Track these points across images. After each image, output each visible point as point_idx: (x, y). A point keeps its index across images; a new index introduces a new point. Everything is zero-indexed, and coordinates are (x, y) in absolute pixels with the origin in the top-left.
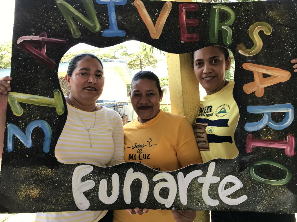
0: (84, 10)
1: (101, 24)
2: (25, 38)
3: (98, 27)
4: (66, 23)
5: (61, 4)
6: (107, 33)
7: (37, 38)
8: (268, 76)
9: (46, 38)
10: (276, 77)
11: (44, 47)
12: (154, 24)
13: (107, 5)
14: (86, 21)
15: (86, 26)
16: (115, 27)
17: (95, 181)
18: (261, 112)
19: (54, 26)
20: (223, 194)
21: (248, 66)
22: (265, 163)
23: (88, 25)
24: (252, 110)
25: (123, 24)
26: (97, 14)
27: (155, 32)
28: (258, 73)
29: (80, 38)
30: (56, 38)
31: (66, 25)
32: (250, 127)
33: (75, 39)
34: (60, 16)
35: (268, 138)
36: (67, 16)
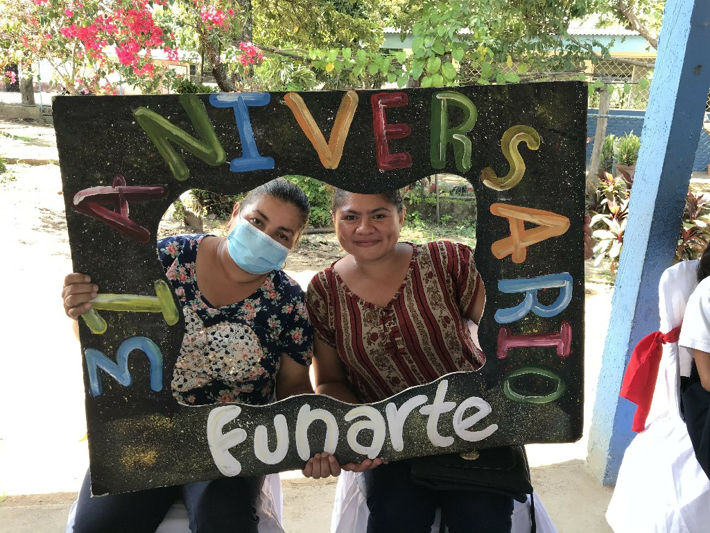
0: (190, 123)
1: (226, 149)
2: (86, 193)
3: (221, 156)
4: (159, 154)
5: (143, 116)
6: (239, 165)
7: (108, 190)
8: (533, 226)
9: (125, 187)
10: (545, 227)
11: (124, 204)
12: (327, 140)
13: (232, 109)
14: (196, 145)
15: (196, 155)
16: (254, 152)
17: (246, 430)
18: (521, 290)
19: (136, 162)
20: (461, 427)
21: (499, 210)
22: (527, 372)
23: (200, 151)
24: (507, 286)
25: (267, 145)
26: (215, 130)
27: (329, 154)
28: (517, 220)
29: (188, 179)
30: (143, 184)
31: (160, 158)
32: (504, 317)
33: (180, 182)
34: (145, 141)
35: (532, 331)
36: (158, 140)
